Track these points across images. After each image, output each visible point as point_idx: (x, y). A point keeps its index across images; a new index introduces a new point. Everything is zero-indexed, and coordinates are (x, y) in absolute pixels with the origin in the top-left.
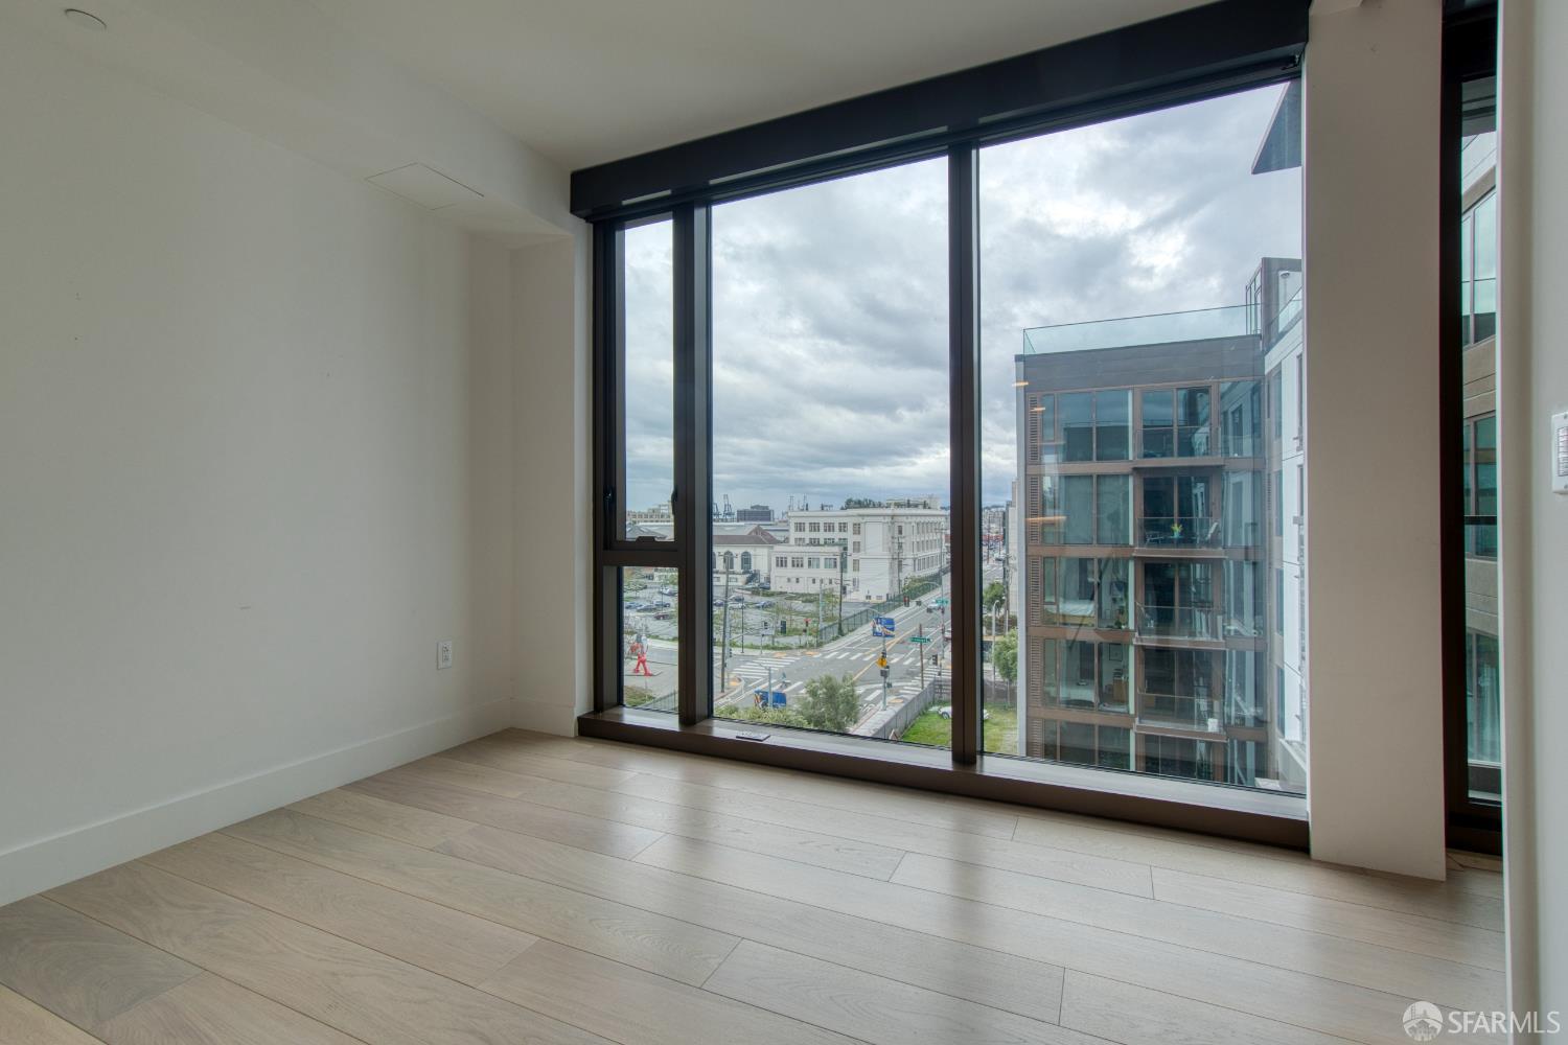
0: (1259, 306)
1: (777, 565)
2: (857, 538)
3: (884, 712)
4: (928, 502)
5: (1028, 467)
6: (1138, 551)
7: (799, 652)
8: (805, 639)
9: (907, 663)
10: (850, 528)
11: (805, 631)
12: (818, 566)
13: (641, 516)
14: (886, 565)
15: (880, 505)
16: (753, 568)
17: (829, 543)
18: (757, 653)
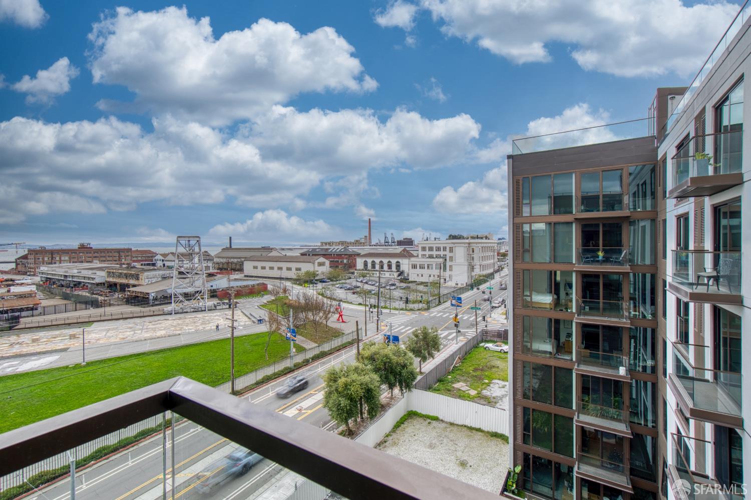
0: (655, 119)
1: (412, 268)
2: (451, 255)
3: (456, 345)
4: (488, 236)
5: (515, 219)
6: (578, 267)
7: (417, 312)
8: (421, 306)
9: (471, 319)
10: (448, 249)
11: (421, 302)
12: (432, 268)
13: (351, 243)
14: (466, 268)
15: (463, 238)
16: (401, 269)
17: (438, 257)
18: (397, 312)
